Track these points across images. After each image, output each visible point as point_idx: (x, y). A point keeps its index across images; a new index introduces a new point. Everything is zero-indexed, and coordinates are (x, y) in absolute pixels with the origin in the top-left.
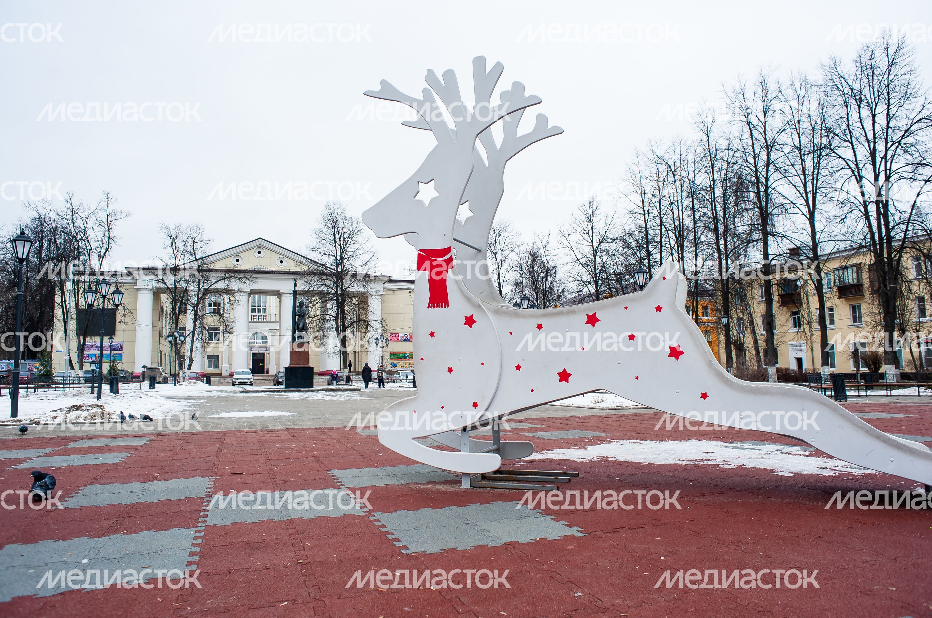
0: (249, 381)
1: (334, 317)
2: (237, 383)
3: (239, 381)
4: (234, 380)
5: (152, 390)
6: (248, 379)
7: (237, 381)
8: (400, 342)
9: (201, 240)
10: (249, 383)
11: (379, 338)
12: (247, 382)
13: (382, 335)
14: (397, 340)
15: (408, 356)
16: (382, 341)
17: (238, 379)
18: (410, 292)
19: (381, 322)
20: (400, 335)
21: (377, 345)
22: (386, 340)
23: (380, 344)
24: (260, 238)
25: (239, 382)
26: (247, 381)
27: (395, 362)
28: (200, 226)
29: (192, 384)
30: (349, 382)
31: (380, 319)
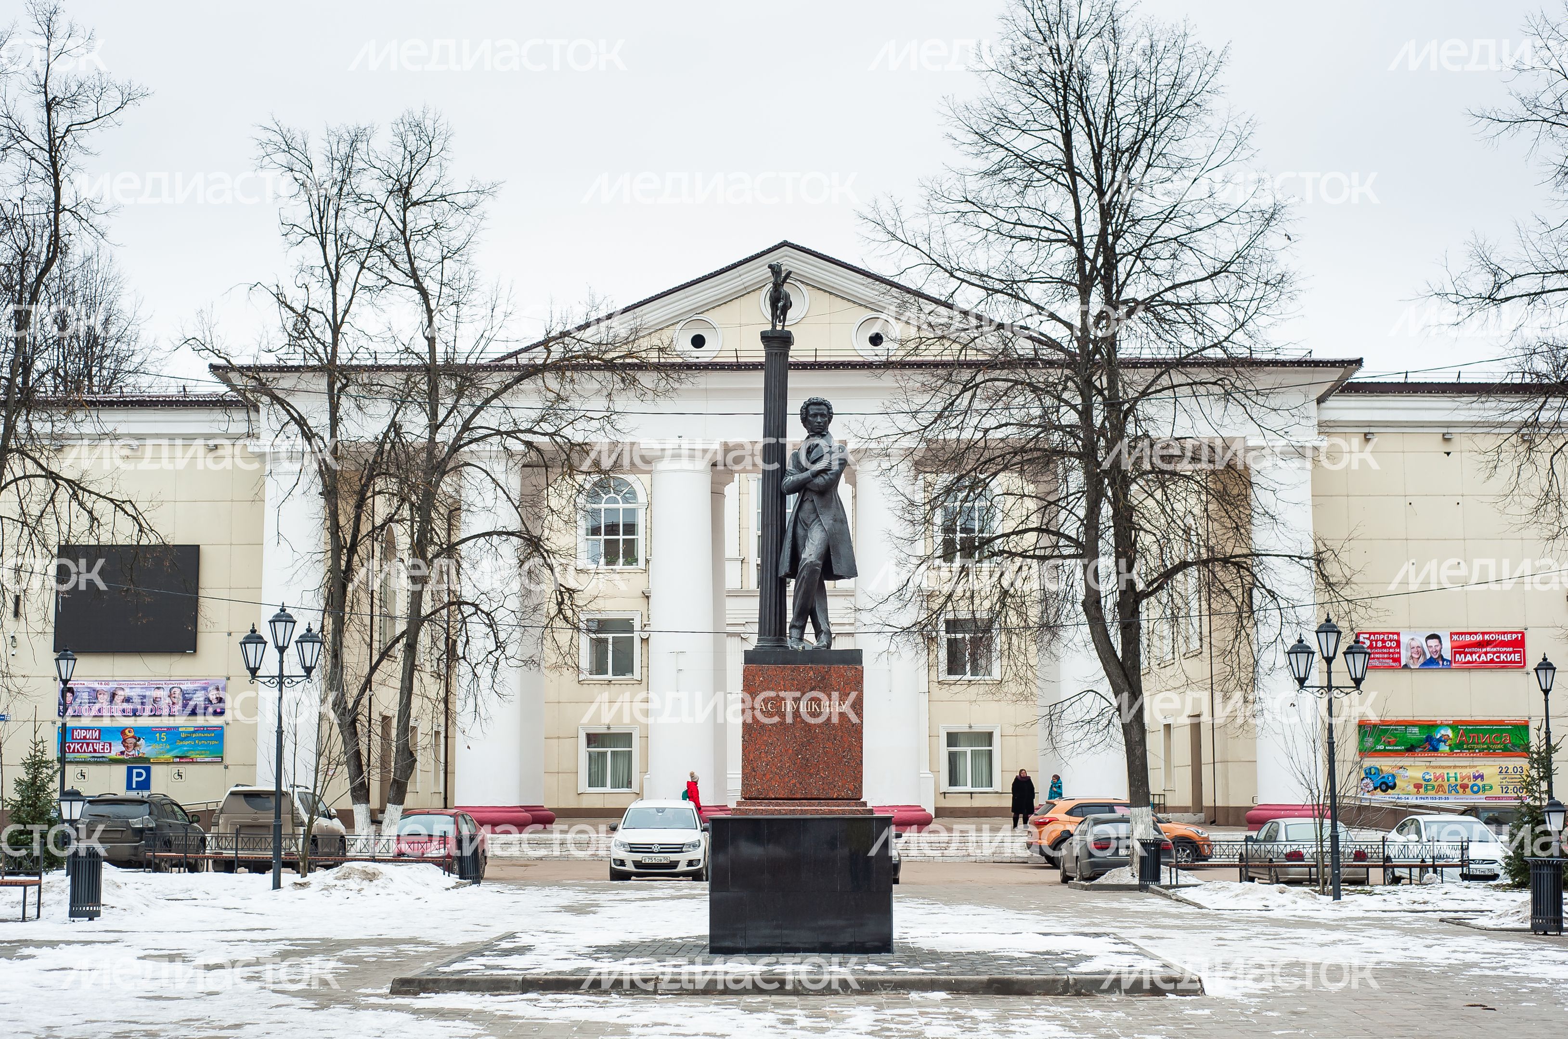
0: (682, 859)
1: (1076, 543)
2: (630, 867)
3: (638, 857)
4: (622, 854)
5: (83, 923)
6: (679, 849)
7: (630, 858)
8: (1404, 675)
9: (437, 191)
10: (682, 867)
11: (1311, 641)
12: (674, 864)
13: (1328, 628)
14: (1395, 662)
15: (1443, 740)
16: (1329, 660)
17: (634, 848)
18: (1446, 439)
19: (1319, 561)
20: (1404, 639)
21: (1301, 681)
22: (1349, 651)
23: (1316, 677)
24: (785, 244)
25: (637, 864)
26: (673, 857)
27: (1386, 764)
28: (429, 124)
29: (353, 883)
30: (1157, 878)
31: (1309, 549)
